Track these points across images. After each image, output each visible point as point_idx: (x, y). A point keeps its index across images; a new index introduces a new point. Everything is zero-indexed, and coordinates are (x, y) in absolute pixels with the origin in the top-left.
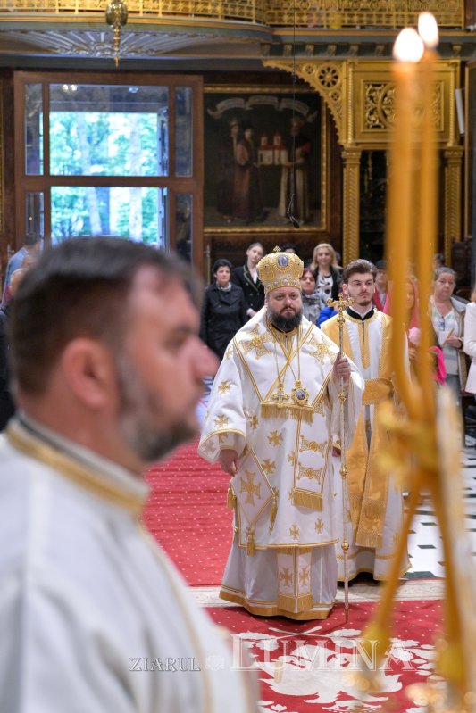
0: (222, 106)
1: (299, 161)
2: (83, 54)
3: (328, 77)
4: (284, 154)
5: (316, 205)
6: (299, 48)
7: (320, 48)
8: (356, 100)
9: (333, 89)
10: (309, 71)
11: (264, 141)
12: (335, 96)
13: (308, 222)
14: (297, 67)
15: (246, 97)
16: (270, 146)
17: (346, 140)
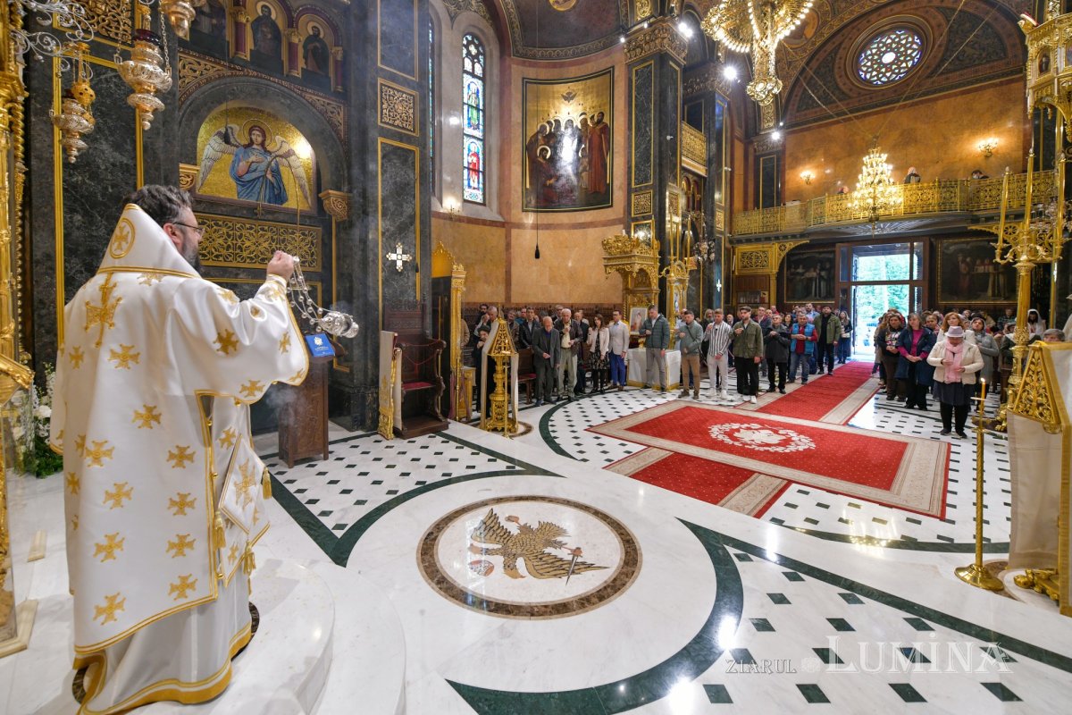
1: (1001, 270)
3: (1010, 230)
4: (991, 268)
5: (1012, 291)
11: (978, 262)
14: (991, 228)
15: (968, 243)
16: (983, 263)
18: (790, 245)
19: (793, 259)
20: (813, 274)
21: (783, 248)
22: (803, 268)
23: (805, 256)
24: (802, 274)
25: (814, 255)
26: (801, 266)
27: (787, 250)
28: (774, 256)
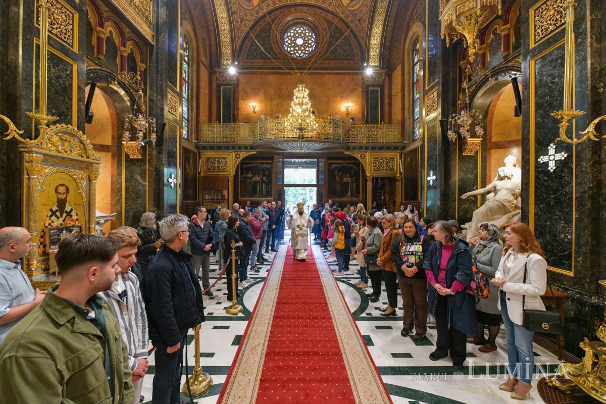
0: (333, 166)
1: (354, 181)
2: (294, 151)
3: (363, 156)
4: (350, 179)
5: (359, 193)
6: (354, 148)
7: (360, 148)
8: (371, 163)
9: (364, 160)
10: (358, 155)
11: (344, 175)
12: (365, 162)
13: (356, 197)
14: (354, 154)
15: (339, 164)
17: (368, 174)
18: (243, 154)
19: (245, 166)
20: (257, 178)
21: (238, 156)
22: (252, 174)
23: (253, 165)
24: (251, 178)
25: (258, 164)
26: (250, 172)
27: (241, 158)
28: (231, 162)
